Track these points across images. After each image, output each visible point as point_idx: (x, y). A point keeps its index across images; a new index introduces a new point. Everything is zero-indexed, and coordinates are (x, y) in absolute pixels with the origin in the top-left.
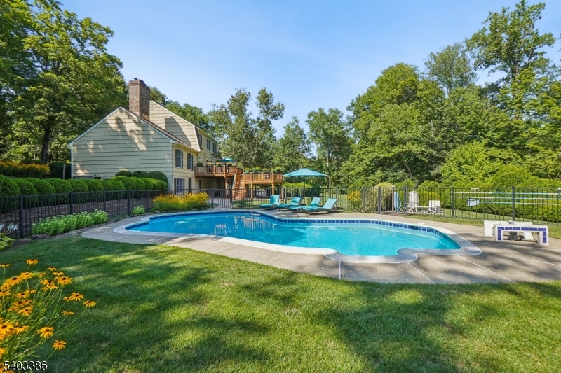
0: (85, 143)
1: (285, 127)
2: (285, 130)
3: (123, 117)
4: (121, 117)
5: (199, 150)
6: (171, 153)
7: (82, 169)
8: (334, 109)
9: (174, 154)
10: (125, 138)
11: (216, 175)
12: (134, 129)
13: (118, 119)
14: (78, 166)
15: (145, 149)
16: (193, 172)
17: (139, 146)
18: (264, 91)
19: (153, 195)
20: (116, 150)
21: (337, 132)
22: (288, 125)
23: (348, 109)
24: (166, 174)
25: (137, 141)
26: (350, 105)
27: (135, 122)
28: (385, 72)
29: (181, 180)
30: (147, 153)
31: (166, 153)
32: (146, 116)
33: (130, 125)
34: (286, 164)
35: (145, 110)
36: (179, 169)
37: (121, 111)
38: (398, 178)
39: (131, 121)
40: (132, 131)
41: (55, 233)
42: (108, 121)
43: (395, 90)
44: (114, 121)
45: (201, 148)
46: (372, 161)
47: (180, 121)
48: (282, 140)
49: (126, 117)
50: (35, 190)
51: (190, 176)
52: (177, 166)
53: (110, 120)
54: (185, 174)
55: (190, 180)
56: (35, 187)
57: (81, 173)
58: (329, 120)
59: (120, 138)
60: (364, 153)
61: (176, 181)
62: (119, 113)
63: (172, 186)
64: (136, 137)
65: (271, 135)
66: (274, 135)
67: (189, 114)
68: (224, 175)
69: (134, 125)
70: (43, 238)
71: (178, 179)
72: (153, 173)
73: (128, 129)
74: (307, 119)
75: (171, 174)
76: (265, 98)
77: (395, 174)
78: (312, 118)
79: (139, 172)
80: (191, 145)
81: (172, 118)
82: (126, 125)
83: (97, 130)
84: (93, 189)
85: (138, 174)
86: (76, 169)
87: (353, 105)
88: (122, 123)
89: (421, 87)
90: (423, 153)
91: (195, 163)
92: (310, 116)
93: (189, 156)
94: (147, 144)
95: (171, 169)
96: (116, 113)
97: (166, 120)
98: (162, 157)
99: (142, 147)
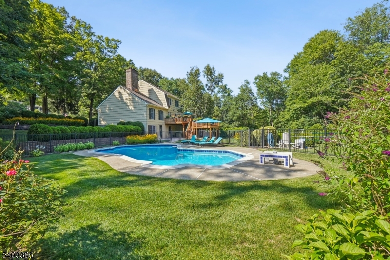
0: (104, 107)
1: (239, 88)
2: (240, 90)
3: (122, 91)
4: (121, 91)
5: (167, 108)
6: (146, 110)
7: (104, 121)
8: (274, 72)
9: (148, 111)
10: (123, 103)
11: (177, 123)
12: (127, 97)
13: (120, 92)
14: (102, 120)
15: (133, 109)
16: (164, 122)
17: (130, 107)
18: (208, 66)
19: (125, 135)
20: (119, 110)
21: (276, 89)
22: (242, 87)
23: (285, 71)
24: (143, 123)
25: (129, 104)
26: (286, 68)
27: (128, 93)
28: (310, 40)
29: (154, 126)
30: (134, 111)
31: (143, 111)
32: (136, 90)
33: (125, 96)
34: (238, 114)
35: (135, 86)
36: (152, 120)
37: (121, 88)
38: (312, 123)
39: (126, 93)
40: (127, 99)
41: (63, 151)
42: (115, 94)
43: (315, 54)
44: (118, 94)
45: (169, 107)
46: (295, 110)
47: (159, 92)
48: (236, 98)
49: (124, 91)
50: (60, 132)
51: (161, 124)
52: (150, 118)
53: (116, 93)
54: (157, 122)
55: (161, 127)
56: (61, 130)
57: (103, 123)
58: (270, 81)
59: (121, 103)
60: (291, 104)
61: (150, 127)
62: (120, 89)
63: (147, 129)
64: (128, 102)
65: (229, 95)
66: (231, 94)
67: (174, 84)
68: (182, 123)
69: (127, 95)
70: (57, 153)
71: (151, 126)
72: (135, 123)
73: (124, 98)
74: (254, 81)
75: (145, 123)
76: (209, 71)
77: (311, 119)
78: (258, 80)
79: (129, 122)
80: (162, 105)
81: (152, 89)
82: (123, 96)
83: (109, 99)
84: (92, 131)
85: (129, 123)
86: (101, 121)
87: (288, 68)
88: (122, 94)
89: (339, 49)
90: (334, 102)
91: (165, 116)
92: (256, 79)
93: (160, 112)
94: (135, 106)
95: (146, 120)
96: (119, 89)
97: (149, 90)
98: (142, 113)
99: (131, 108)
